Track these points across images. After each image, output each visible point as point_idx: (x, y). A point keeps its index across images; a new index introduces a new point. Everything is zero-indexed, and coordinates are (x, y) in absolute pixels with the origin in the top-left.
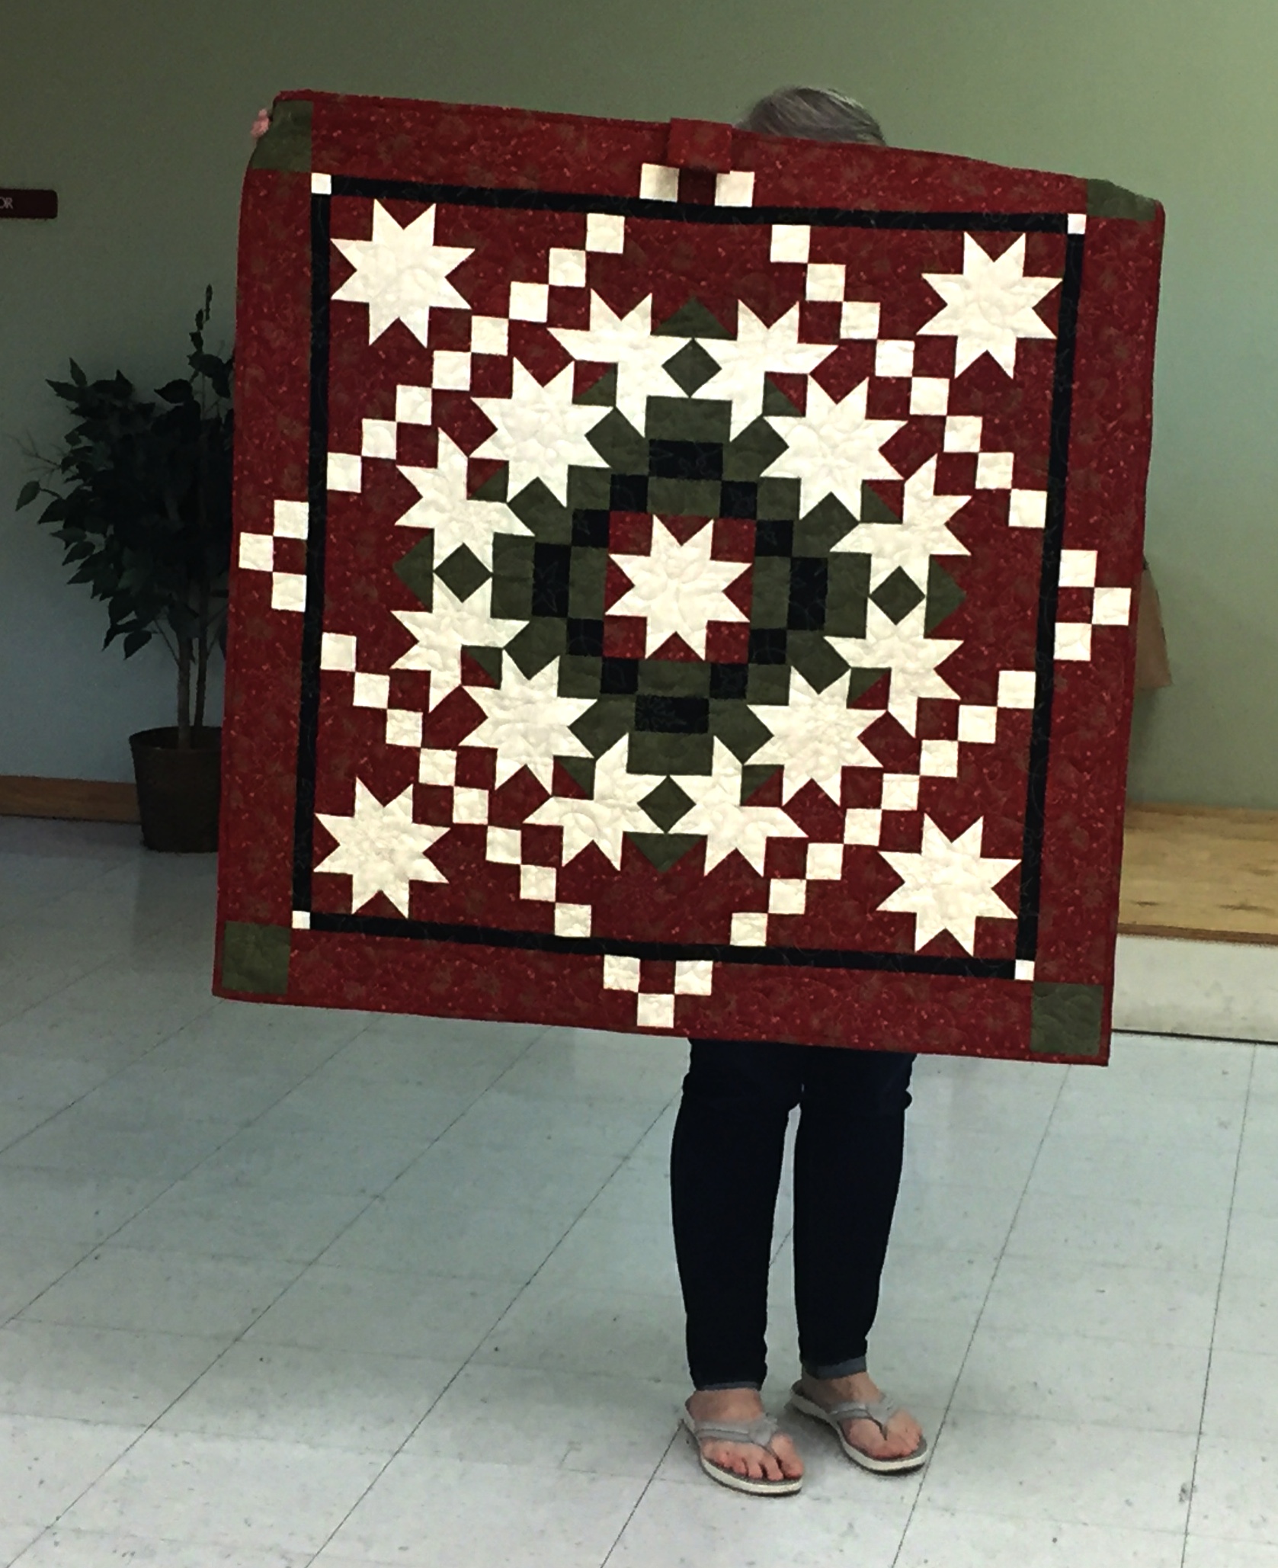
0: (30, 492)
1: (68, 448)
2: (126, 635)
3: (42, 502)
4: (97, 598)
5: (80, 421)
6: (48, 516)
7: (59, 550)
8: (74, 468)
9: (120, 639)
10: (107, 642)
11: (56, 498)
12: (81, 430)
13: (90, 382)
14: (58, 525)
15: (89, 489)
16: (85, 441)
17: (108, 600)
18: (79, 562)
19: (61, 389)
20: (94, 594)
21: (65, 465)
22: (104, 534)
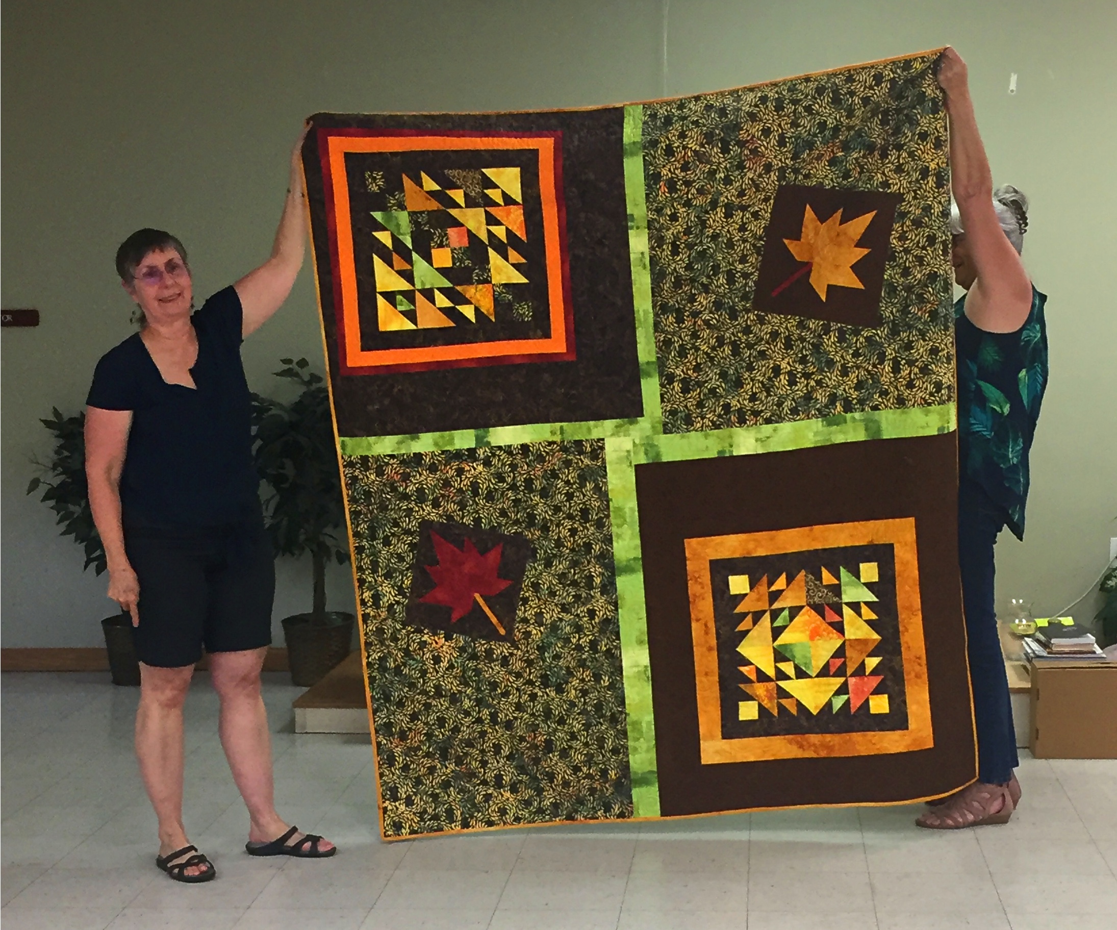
0: (35, 484)
1: (56, 457)
2: (96, 563)
3: (42, 490)
4: (77, 543)
5: (61, 441)
6: (46, 498)
7: (55, 516)
8: (60, 469)
9: (93, 565)
10: (86, 567)
11: (50, 486)
12: (61, 447)
13: (66, 418)
14: (52, 503)
15: (69, 480)
16: (66, 453)
17: (84, 544)
18: (67, 522)
19: (48, 424)
20: (76, 541)
21: (54, 468)
22: (80, 506)
